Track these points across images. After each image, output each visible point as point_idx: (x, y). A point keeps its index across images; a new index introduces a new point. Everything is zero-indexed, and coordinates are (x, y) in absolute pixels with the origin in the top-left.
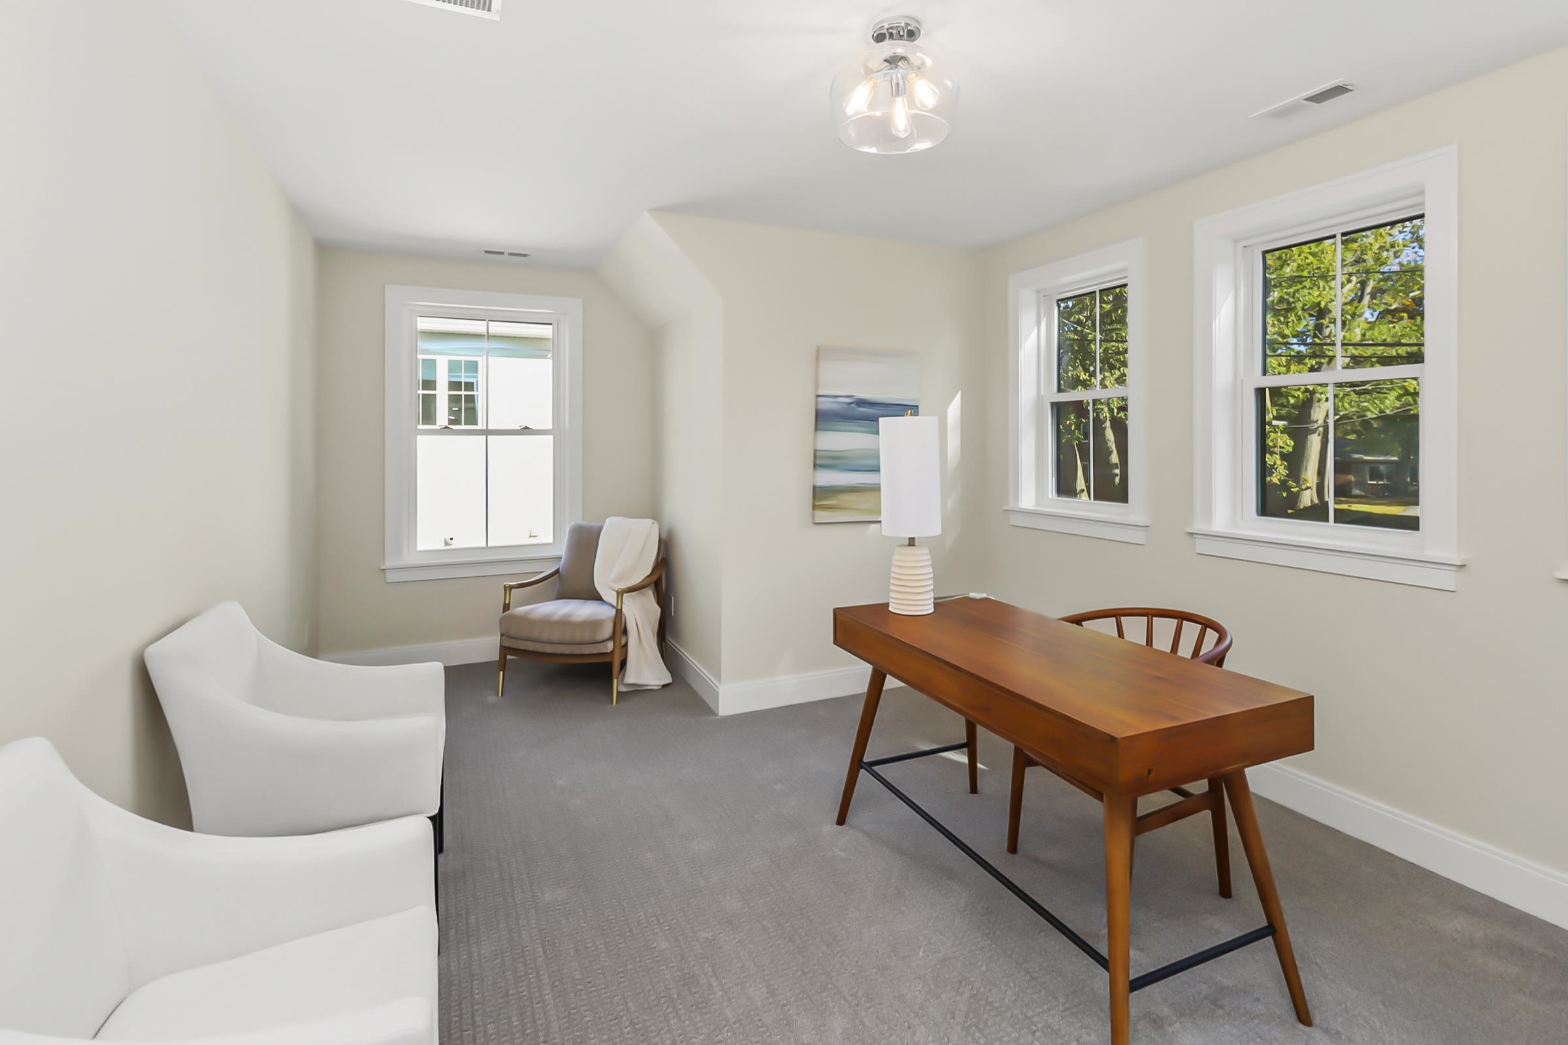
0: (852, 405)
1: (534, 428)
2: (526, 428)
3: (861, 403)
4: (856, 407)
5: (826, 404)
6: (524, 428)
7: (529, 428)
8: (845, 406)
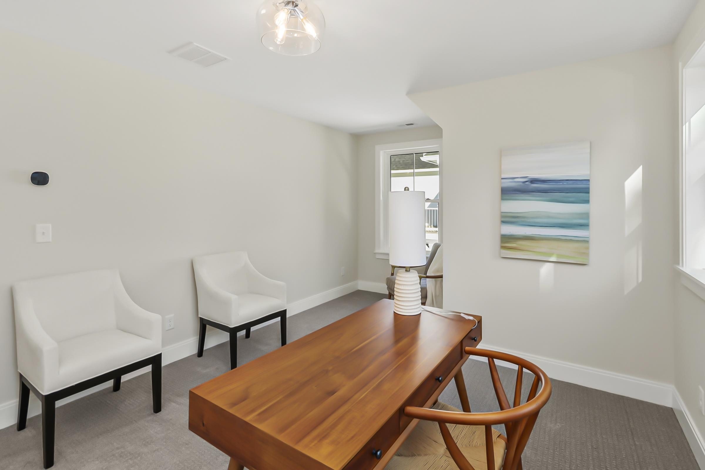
0: (527, 183)
1: (431, 199)
2: (428, 199)
3: (533, 181)
4: (530, 184)
5: (508, 184)
6: (427, 199)
7: (429, 199)
8: (521, 184)
